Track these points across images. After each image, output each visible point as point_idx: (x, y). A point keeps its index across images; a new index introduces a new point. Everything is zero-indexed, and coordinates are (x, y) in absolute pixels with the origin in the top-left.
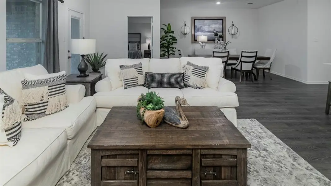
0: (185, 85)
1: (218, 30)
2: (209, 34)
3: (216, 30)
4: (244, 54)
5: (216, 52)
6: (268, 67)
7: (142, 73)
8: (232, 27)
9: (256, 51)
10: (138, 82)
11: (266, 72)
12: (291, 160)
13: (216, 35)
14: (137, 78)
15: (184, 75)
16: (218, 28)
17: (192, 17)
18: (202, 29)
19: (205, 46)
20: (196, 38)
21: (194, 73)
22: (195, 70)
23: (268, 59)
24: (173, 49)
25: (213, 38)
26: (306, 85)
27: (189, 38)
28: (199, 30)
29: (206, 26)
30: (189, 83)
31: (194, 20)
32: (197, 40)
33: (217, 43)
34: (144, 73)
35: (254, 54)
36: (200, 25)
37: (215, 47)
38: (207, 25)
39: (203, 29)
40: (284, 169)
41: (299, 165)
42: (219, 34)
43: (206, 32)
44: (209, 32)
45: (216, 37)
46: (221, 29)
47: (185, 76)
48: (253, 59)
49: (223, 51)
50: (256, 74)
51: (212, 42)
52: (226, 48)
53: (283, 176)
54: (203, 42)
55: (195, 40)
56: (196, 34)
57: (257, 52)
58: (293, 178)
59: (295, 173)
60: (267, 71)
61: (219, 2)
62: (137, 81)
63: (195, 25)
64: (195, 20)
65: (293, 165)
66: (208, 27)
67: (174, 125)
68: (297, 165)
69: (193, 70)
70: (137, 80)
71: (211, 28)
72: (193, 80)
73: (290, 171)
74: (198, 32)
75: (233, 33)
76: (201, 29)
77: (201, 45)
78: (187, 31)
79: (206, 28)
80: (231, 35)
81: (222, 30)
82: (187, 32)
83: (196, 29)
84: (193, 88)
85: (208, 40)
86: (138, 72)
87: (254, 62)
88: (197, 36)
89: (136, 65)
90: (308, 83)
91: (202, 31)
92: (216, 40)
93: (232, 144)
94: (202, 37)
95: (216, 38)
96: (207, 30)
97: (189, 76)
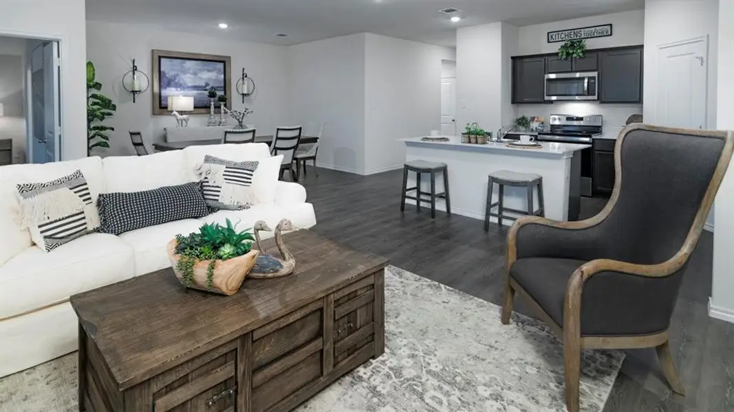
0: (209, 207)
1: (216, 85)
2: (195, 92)
3: (212, 84)
4: (281, 134)
5: (230, 132)
6: (313, 155)
7: (90, 199)
8: (243, 80)
9: (298, 127)
10: (85, 224)
11: (309, 166)
12: (397, 278)
13: (212, 95)
14: (83, 212)
15: (202, 187)
16: (215, 80)
17: (153, 51)
18: (179, 81)
19: (186, 121)
20: (163, 102)
21: (228, 177)
22: (229, 172)
23: (315, 140)
24: (103, 132)
25: (205, 103)
26: (363, 177)
27: (145, 101)
28: (172, 83)
29: (188, 75)
30: (220, 201)
31: (158, 58)
32: (166, 108)
33: (226, 113)
34: (95, 198)
35: (296, 133)
36: (172, 70)
37: (210, 123)
38: (191, 71)
39: (181, 82)
40: (396, 292)
41: (407, 280)
42: (220, 93)
43: (188, 87)
44: (195, 88)
45: (212, 99)
46: (221, 83)
47: (205, 188)
48: (294, 142)
49: (238, 130)
50: (295, 170)
51: (203, 110)
52: (243, 124)
53: (399, 300)
54: (181, 113)
55: (161, 107)
56: (165, 92)
57: (300, 129)
58: (409, 296)
59: (409, 290)
60: (310, 163)
61: (226, 23)
62: (83, 221)
63: (162, 69)
64: (160, 57)
65: (402, 282)
66: (192, 76)
67: (270, 275)
68: (405, 281)
69: (225, 171)
70: (84, 218)
71: (201, 78)
72: (228, 192)
73: (403, 291)
74: (168, 89)
75: (245, 92)
76: (176, 81)
77: (178, 120)
78: (140, 84)
79: (188, 79)
80: (242, 96)
81: (223, 85)
82: (140, 87)
83: (164, 81)
84: (230, 210)
85: (195, 108)
86: (80, 196)
87: (295, 148)
88: (166, 98)
89: (69, 179)
90: (366, 174)
91: (179, 86)
92: (212, 107)
93: (369, 268)
94: (181, 100)
95: (212, 103)
96: (190, 85)
97: (218, 187)
